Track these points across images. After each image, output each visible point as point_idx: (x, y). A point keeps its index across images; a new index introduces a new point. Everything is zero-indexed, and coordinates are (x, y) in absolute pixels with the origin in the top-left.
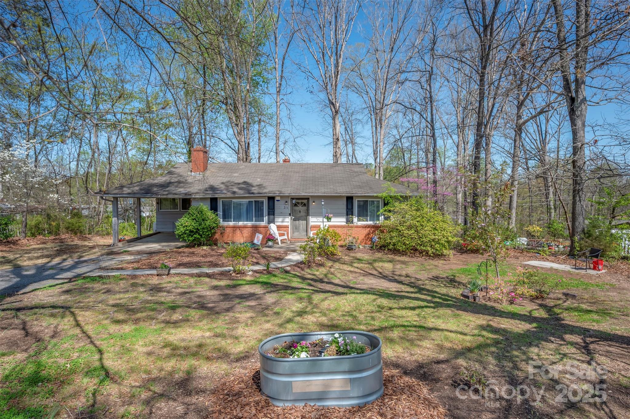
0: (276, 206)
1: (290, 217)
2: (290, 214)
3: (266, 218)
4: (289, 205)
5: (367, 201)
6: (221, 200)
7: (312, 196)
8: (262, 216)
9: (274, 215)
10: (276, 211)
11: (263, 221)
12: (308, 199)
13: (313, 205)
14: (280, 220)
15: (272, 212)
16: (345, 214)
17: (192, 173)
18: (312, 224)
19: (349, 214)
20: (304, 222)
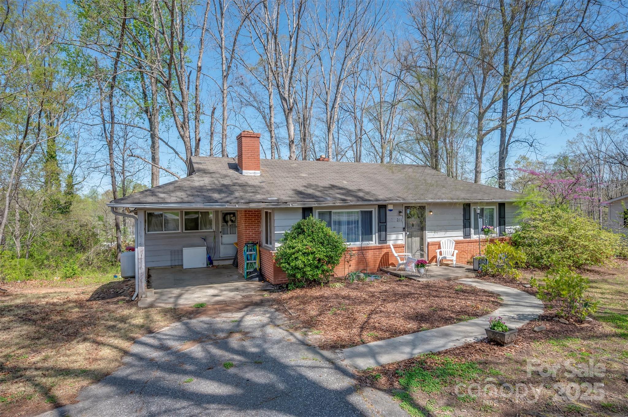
0: (388, 218)
1: (404, 233)
2: (404, 229)
3: (375, 237)
4: (402, 217)
5: (483, 209)
6: (317, 211)
7: (429, 204)
8: (371, 233)
9: (386, 231)
10: (389, 225)
11: (372, 241)
12: (424, 208)
13: (429, 215)
14: (394, 237)
15: (383, 228)
16: (462, 227)
17: (244, 172)
18: (429, 240)
19: (466, 226)
20: (417, 239)
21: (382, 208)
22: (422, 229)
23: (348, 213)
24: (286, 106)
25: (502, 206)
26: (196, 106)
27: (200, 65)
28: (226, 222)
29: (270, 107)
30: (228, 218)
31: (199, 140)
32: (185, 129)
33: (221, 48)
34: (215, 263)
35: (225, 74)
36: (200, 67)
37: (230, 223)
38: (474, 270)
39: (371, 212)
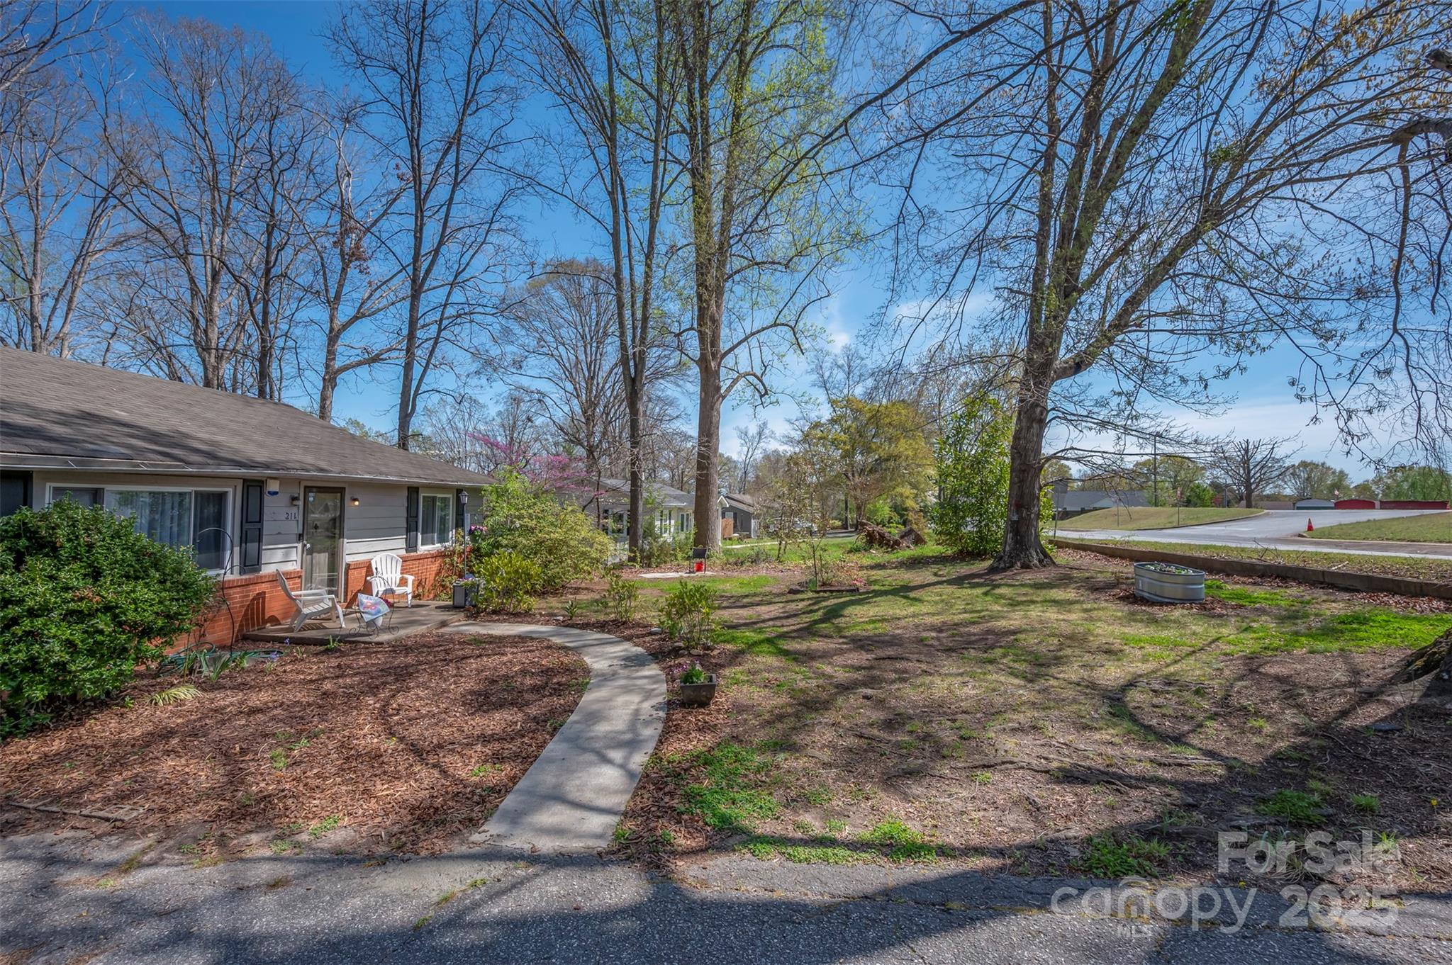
0: (266, 510)
1: (300, 546)
2: (300, 537)
3: (232, 556)
4: (298, 511)
5: (434, 499)
6: (50, 484)
7: (352, 482)
8: (222, 548)
9: (260, 541)
10: (267, 527)
11: (224, 568)
12: (341, 491)
13: (353, 507)
14: (279, 555)
15: (253, 534)
16: (404, 531)
18: (348, 559)
19: (411, 528)
20: (322, 558)
21: (254, 488)
22: (337, 535)
25: (461, 493)
38: (455, 608)
39: (221, 497)
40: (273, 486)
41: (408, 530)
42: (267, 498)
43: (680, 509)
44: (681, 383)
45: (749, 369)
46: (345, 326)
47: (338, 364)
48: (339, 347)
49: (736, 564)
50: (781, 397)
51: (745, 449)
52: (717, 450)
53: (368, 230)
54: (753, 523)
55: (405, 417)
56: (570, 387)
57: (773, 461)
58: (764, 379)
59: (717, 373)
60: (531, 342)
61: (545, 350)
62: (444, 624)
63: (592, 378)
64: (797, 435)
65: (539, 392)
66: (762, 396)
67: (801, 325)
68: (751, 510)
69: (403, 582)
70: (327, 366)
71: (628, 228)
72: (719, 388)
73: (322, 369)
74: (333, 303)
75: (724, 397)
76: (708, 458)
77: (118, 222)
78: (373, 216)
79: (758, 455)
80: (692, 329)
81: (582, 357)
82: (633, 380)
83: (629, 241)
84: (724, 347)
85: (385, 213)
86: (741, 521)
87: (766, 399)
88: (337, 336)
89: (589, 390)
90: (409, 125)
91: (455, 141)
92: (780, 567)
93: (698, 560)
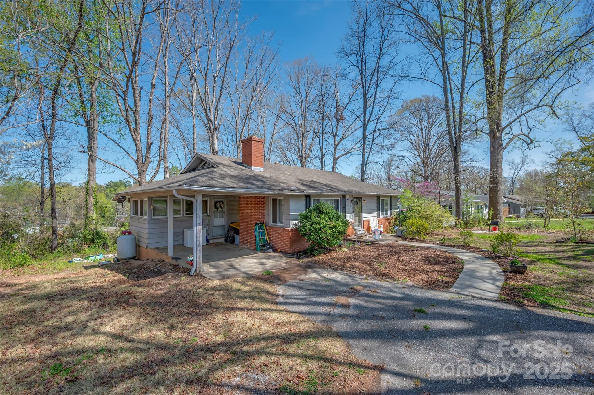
0: (346, 204)
1: (353, 214)
2: (353, 212)
4: (353, 204)
6: (313, 198)
7: (363, 195)
9: (346, 212)
10: (347, 209)
12: (361, 198)
13: (364, 203)
14: (349, 217)
17: (253, 168)
18: (364, 219)
19: (378, 210)
20: (357, 218)
21: (344, 197)
22: (361, 211)
23: (326, 200)
24: (212, 126)
25: (391, 198)
26: (149, 116)
27: (154, 83)
28: (217, 208)
29: (194, 126)
30: (218, 205)
31: (151, 144)
32: (136, 133)
33: (165, 74)
34: (211, 241)
35: (168, 94)
36: (155, 85)
37: (220, 209)
38: (397, 236)
39: (338, 200)
40: (347, 197)
41: (377, 210)
42: (346, 200)
43: (477, 203)
44: (472, 142)
45: (520, 132)
46: (338, 144)
47: (337, 156)
48: (337, 151)
49: (516, 229)
50: (542, 143)
51: (513, 171)
52: (501, 174)
53: (345, 108)
54: (522, 210)
55: (363, 173)
56: (416, 153)
57: (534, 176)
58: (530, 136)
59: (500, 137)
60: (398, 136)
61: (405, 138)
62: (397, 241)
63: (426, 147)
64: (554, 160)
65: (402, 156)
66: (528, 144)
67: (556, 103)
68: (520, 203)
69: (379, 227)
70: (334, 158)
71: (450, 83)
72: (502, 145)
73: (332, 159)
74: (335, 136)
75: (504, 149)
76: (496, 178)
77: (281, 123)
78: (346, 103)
79: (522, 174)
80: (484, 118)
81: (421, 138)
82: (455, 148)
83: (451, 88)
84: (504, 123)
85: (349, 102)
86: (514, 209)
87: (532, 146)
88: (336, 147)
89: (424, 152)
90: (360, 69)
91: (376, 70)
92: (547, 231)
93: (495, 226)
